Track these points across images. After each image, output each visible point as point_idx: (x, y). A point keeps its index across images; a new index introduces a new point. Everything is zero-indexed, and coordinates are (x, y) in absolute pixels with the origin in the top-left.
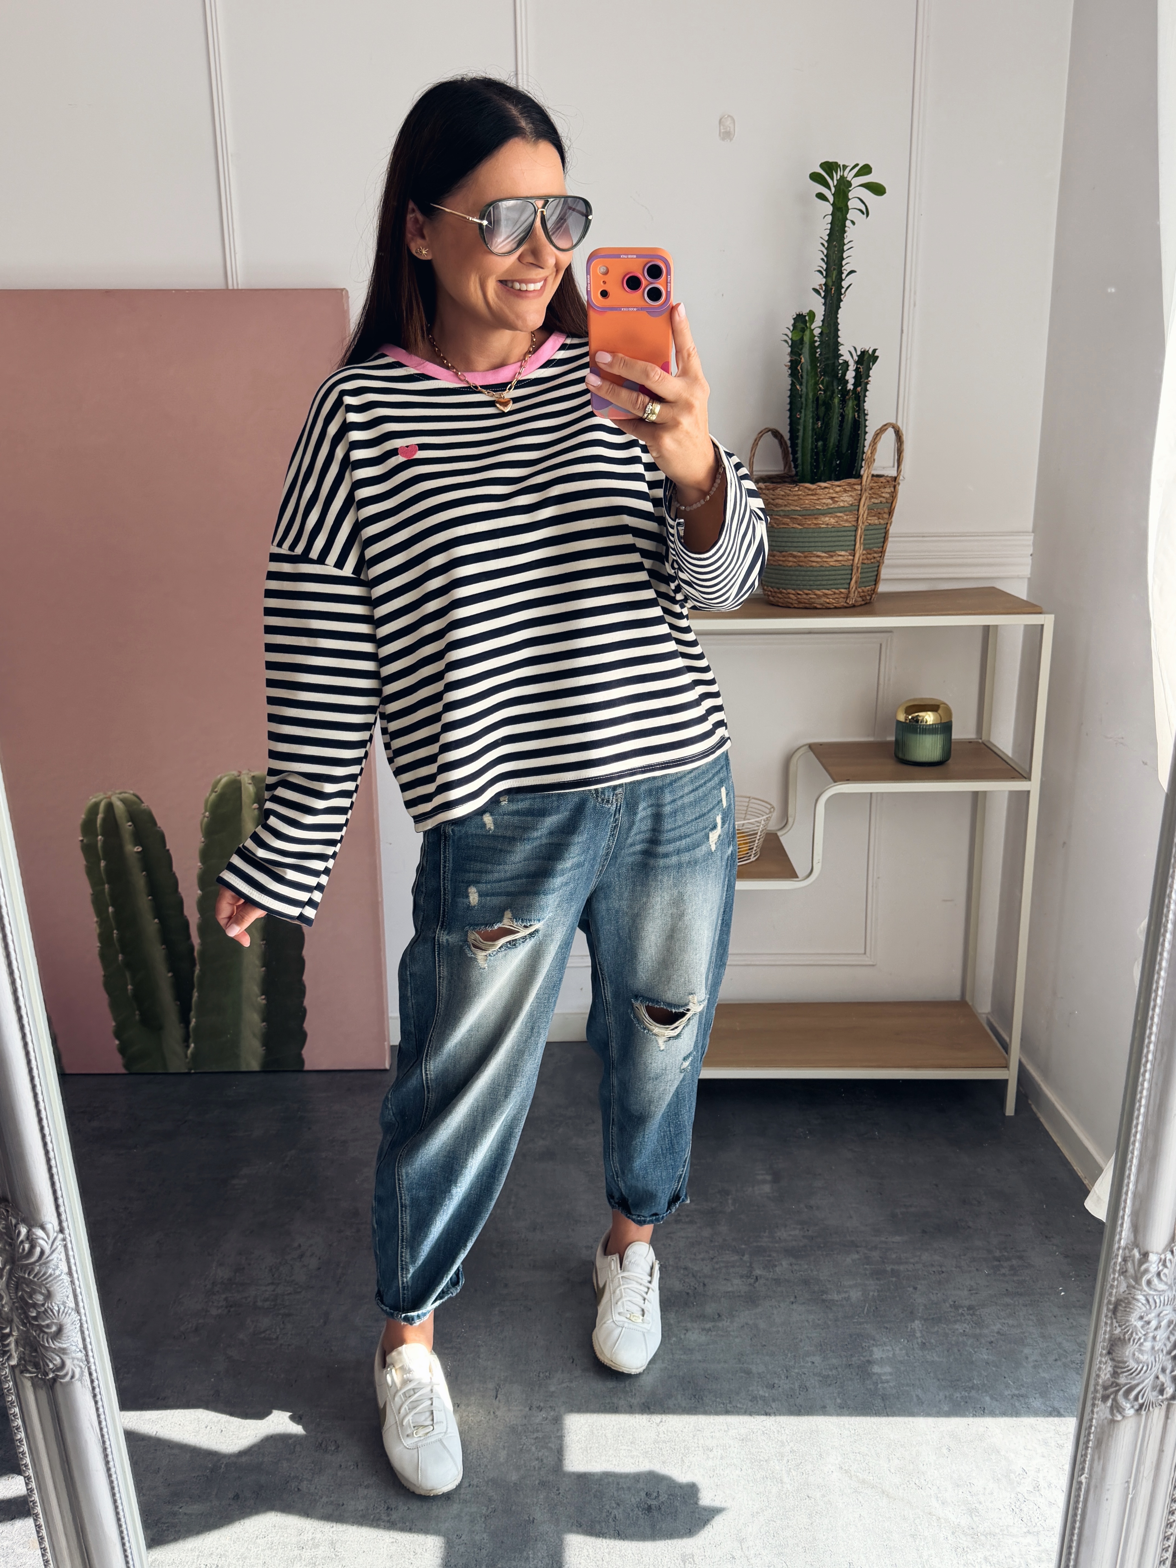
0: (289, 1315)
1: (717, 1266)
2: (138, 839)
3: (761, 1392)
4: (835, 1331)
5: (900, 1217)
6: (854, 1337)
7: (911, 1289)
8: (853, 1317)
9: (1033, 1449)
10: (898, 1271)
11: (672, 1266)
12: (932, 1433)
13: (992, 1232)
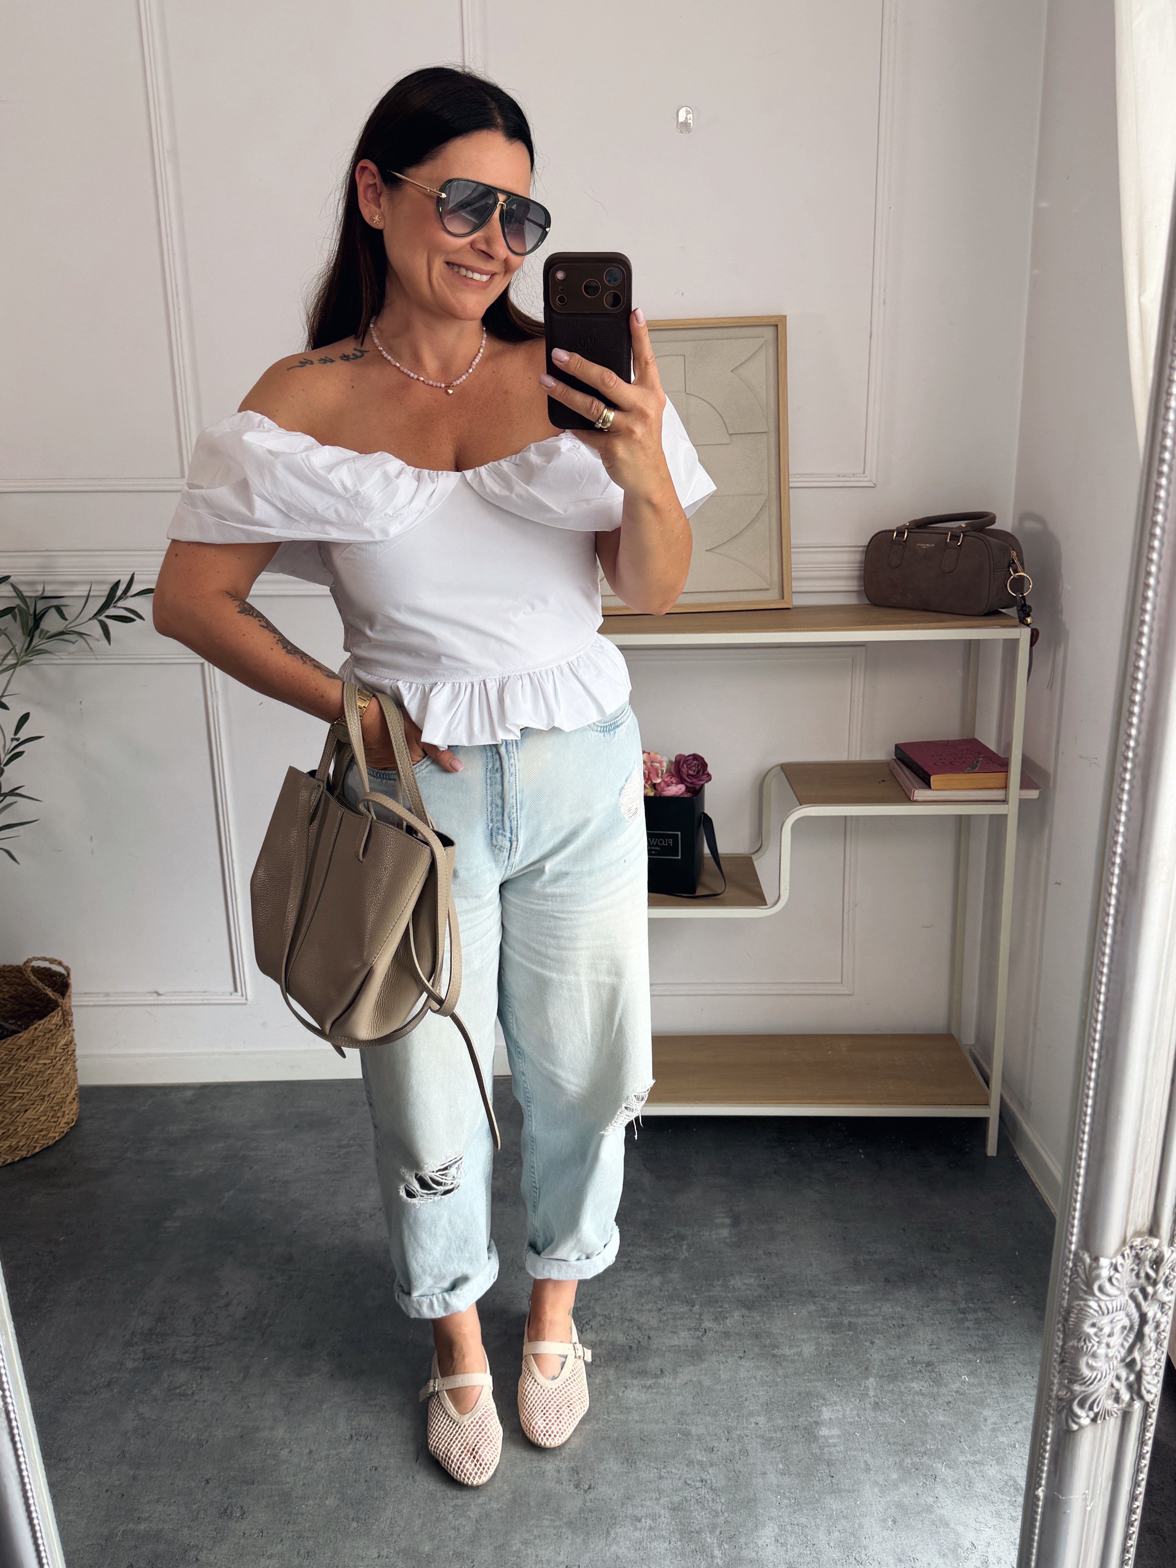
0: (208, 1368)
1: (664, 1318)
3: (699, 1457)
5: (863, 1264)
6: (803, 1395)
7: (867, 1344)
8: (803, 1374)
9: (984, 1521)
10: (855, 1323)
11: (617, 1317)
12: (877, 1503)
13: (959, 1282)
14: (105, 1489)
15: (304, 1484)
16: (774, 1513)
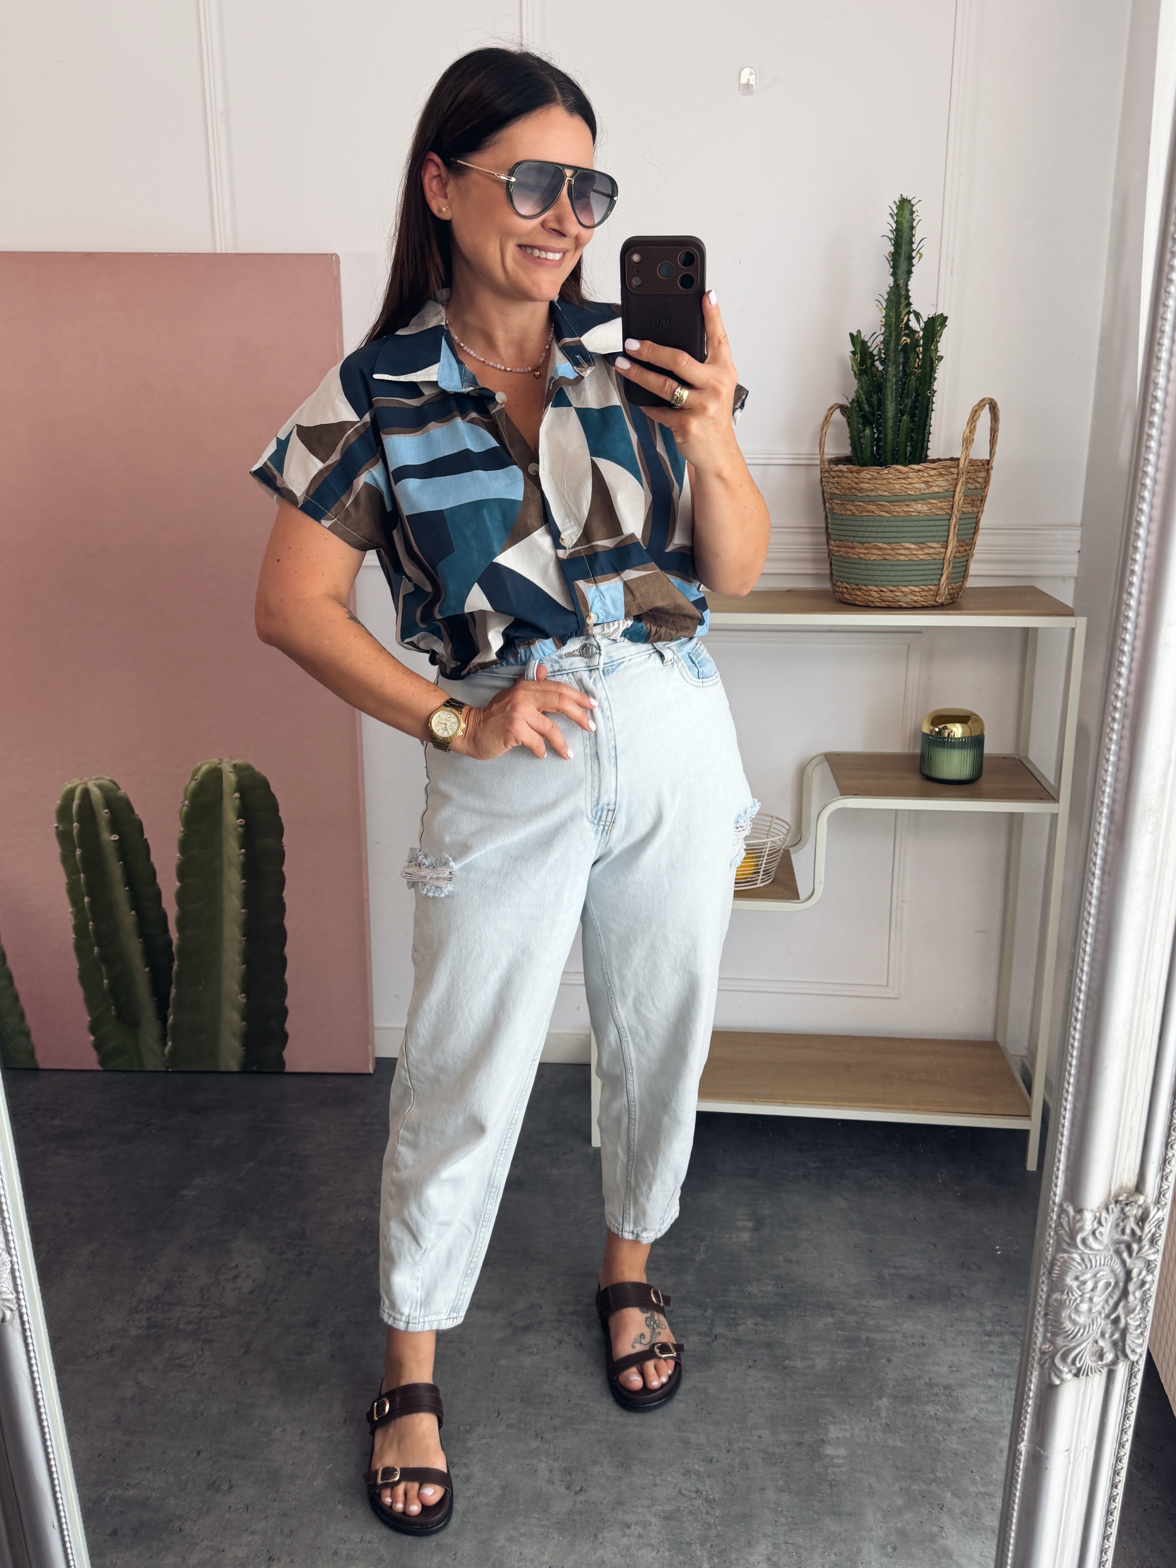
0: (210, 1341)
2: (115, 826)
3: (696, 1466)
4: (791, 1403)
5: (887, 1279)
6: (811, 1411)
7: (885, 1362)
8: (813, 1388)
10: (874, 1339)
12: (879, 1528)
13: (988, 1302)
15: (293, 1464)
16: (769, 1530)
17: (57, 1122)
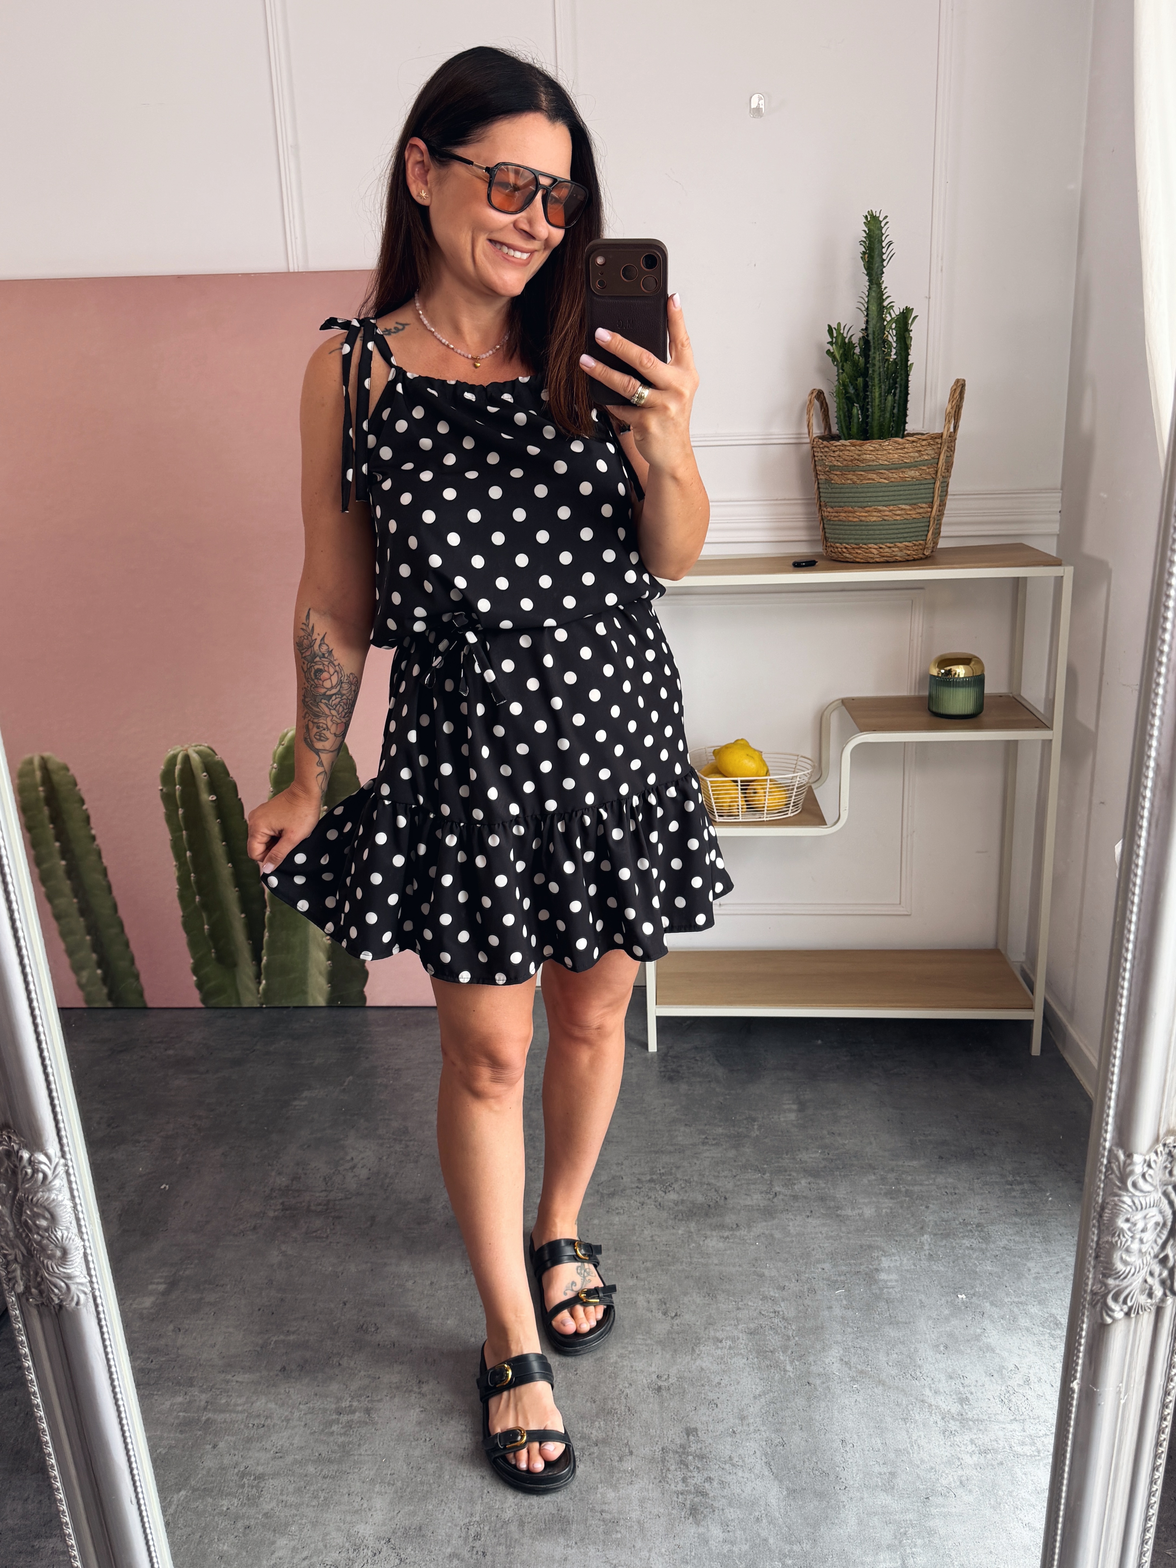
0: (339, 1217)
1: (739, 1183)
2: (212, 788)
3: (772, 1294)
4: (847, 1242)
5: (919, 1143)
6: (864, 1248)
7: (923, 1208)
8: (864, 1231)
9: (1025, 1348)
10: (911, 1191)
11: (697, 1182)
12: (931, 1332)
13: (1007, 1159)
14: (257, 1309)
16: (839, 1338)
17: (171, 1052)
